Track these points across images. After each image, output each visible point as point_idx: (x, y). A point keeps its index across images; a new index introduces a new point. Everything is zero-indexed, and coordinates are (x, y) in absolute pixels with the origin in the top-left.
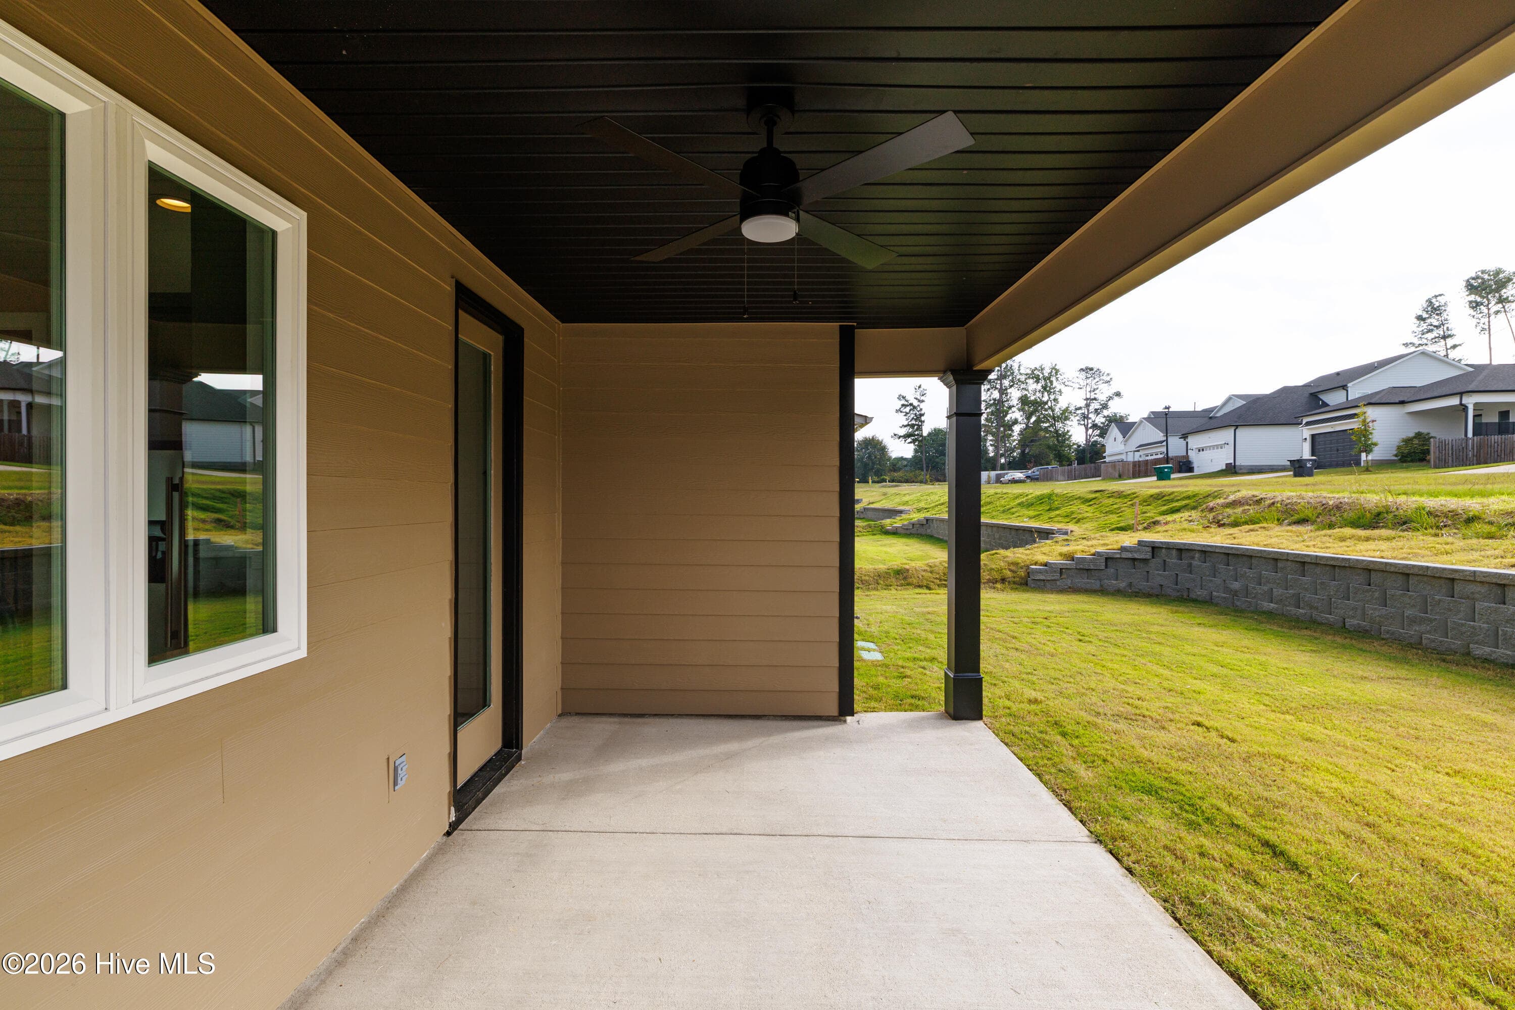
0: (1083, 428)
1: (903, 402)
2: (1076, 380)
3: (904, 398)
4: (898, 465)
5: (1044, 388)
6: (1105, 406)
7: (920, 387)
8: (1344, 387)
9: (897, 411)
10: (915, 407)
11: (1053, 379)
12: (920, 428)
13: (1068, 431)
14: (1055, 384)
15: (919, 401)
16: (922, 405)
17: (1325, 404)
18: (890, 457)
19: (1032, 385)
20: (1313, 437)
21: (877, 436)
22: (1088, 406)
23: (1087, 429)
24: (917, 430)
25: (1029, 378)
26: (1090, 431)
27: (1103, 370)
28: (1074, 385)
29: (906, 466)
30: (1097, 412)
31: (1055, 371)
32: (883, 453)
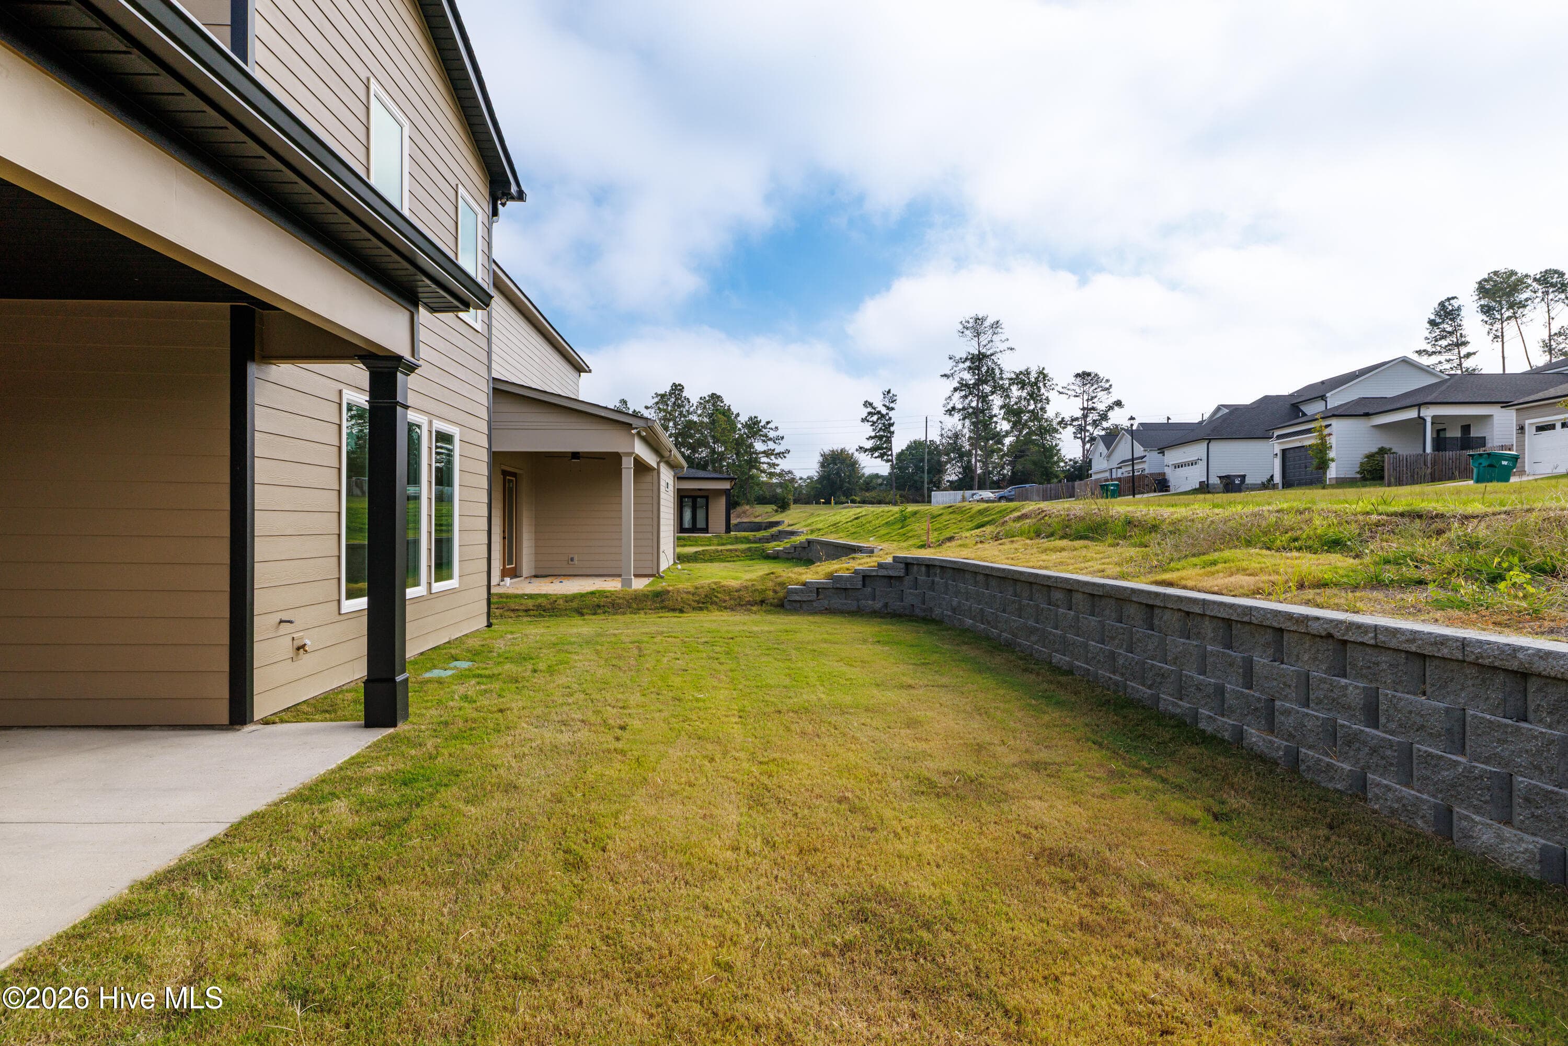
0: (1079, 441)
1: (870, 410)
2: (1072, 387)
3: (871, 404)
4: (871, 483)
5: (1031, 395)
6: (1104, 417)
7: (889, 392)
8: (1323, 398)
9: (863, 420)
10: (883, 416)
11: (1041, 385)
12: (889, 440)
13: (1056, 445)
14: (1043, 390)
15: (888, 408)
16: (891, 414)
17: (1304, 414)
18: (863, 475)
19: (1015, 391)
20: (1284, 451)
21: (847, 449)
22: (1085, 417)
23: (1084, 444)
24: (885, 442)
25: (1013, 383)
26: (1088, 446)
27: (1101, 376)
28: (1069, 393)
29: (881, 485)
30: (1095, 424)
31: (1043, 375)
32: (853, 470)
